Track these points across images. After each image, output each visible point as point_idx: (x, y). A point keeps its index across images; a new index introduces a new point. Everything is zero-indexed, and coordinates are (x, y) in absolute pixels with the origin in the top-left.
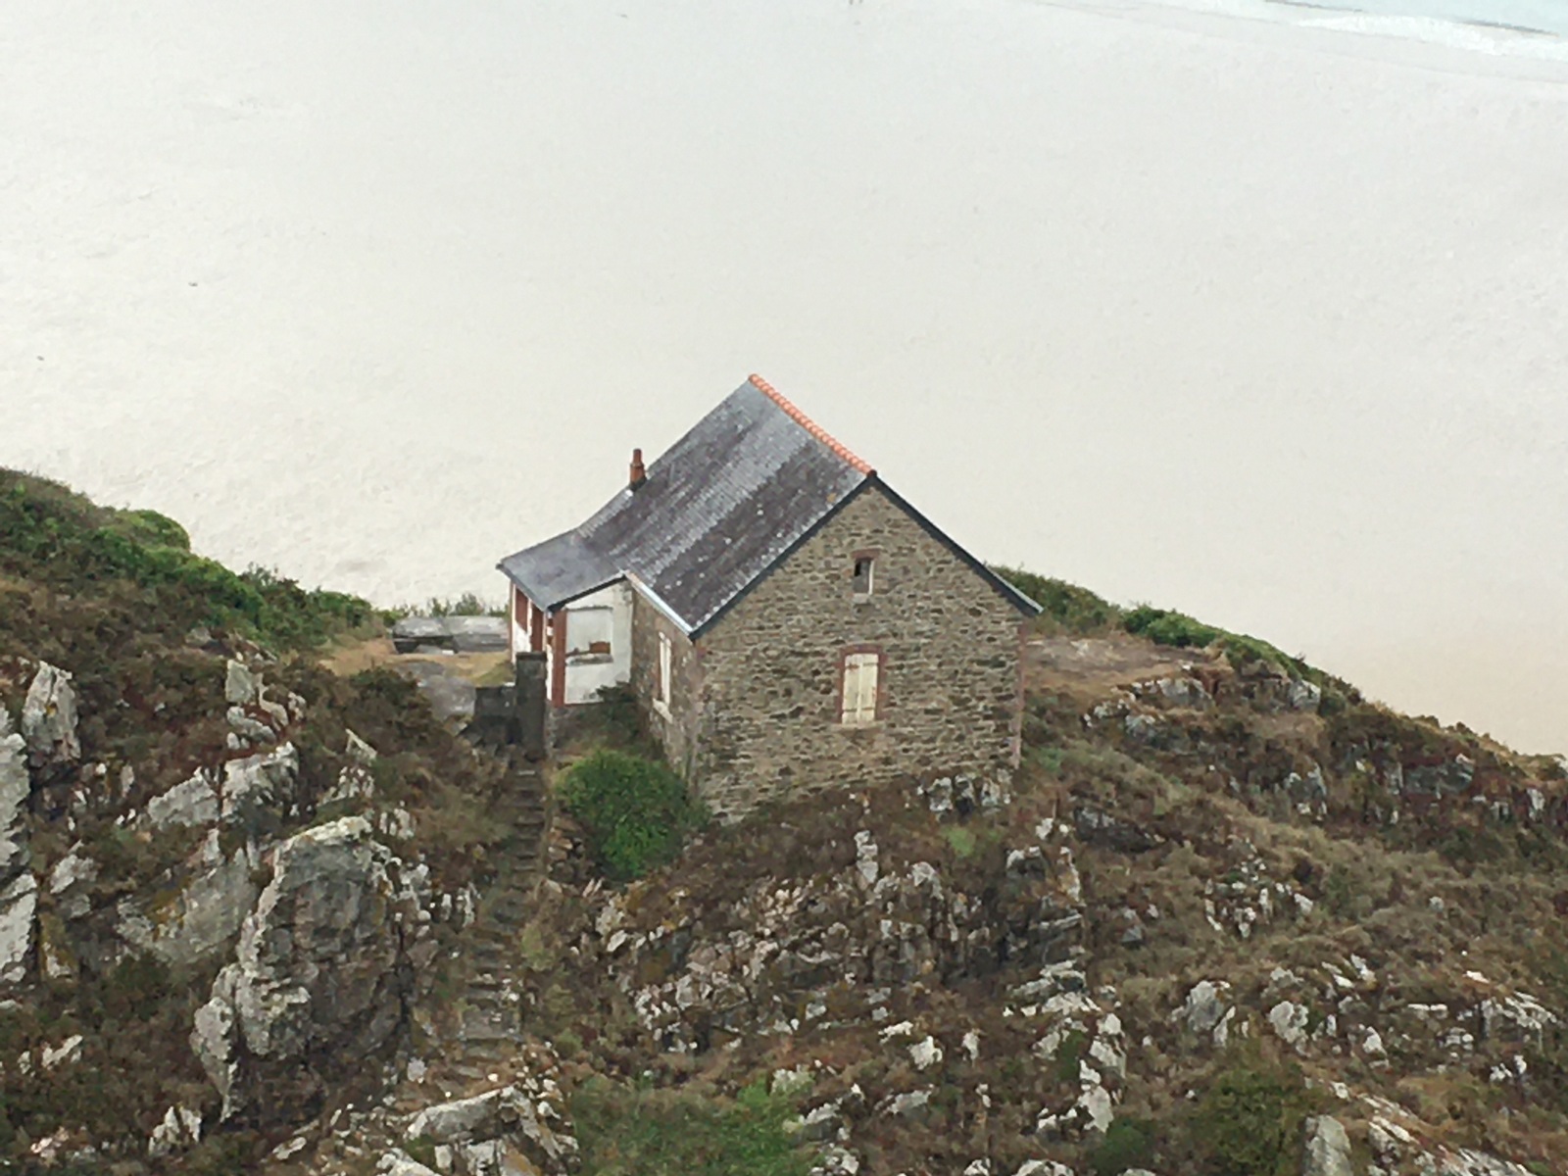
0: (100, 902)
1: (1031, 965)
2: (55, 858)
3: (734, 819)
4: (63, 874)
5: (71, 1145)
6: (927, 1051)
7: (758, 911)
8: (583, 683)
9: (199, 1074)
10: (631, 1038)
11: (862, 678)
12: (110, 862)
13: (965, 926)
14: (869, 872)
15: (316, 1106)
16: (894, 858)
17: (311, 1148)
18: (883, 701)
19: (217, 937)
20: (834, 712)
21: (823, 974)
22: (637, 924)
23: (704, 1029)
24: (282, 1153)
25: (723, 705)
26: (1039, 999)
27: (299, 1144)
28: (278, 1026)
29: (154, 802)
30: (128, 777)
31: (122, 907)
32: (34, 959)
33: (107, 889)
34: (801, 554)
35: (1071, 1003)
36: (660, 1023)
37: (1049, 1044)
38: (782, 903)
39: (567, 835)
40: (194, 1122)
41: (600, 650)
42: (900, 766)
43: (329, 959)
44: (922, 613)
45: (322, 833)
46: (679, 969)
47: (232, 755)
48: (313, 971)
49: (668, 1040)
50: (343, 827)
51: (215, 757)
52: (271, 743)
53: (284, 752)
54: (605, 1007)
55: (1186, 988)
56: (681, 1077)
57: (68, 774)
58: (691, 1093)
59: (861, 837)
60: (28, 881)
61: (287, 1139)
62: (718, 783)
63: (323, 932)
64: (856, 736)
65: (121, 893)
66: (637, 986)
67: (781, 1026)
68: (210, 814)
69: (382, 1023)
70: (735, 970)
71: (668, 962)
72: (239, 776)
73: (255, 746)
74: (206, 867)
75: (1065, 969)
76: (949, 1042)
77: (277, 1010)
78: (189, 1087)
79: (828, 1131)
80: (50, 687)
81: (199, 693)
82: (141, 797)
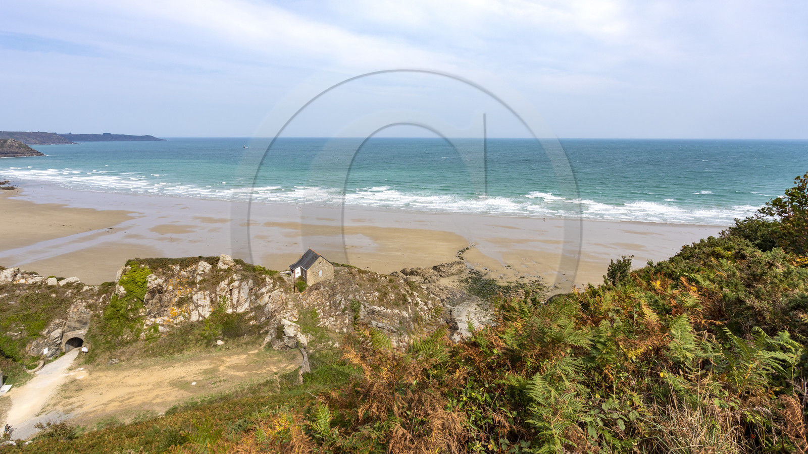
3: (311, 286)
4: (252, 298)
5: (253, 322)
8: (297, 276)
9: (265, 314)
10: (303, 306)
11: (320, 272)
12: (256, 296)
13: (331, 292)
14: (322, 289)
18: (323, 275)
20: (318, 276)
21: (319, 298)
22: (303, 296)
23: (309, 304)
25: (309, 276)
26: (337, 298)
28: (272, 308)
34: (315, 263)
38: (315, 292)
39: (297, 289)
41: (298, 273)
42: (324, 279)
43: (276, 302)
44: (325, 266)
46: (307, 299)
47: (267, 285)
48: (275, 304)
49: (306, 306)
52: (270, 284)
54: (300, 303)
55: (349, 295)
59: (321, 286)
62: (309, 283)
63: (275, 300)
65: (257, 299)
67: (316, 303)
68: (265, 291)
69: (281, 308)
70: (312, 299)
72: (268, 287)
74: (265, 296)
76: (330, 303)
80: (251, 281)
81: (264, 280)
82: (259, 290)
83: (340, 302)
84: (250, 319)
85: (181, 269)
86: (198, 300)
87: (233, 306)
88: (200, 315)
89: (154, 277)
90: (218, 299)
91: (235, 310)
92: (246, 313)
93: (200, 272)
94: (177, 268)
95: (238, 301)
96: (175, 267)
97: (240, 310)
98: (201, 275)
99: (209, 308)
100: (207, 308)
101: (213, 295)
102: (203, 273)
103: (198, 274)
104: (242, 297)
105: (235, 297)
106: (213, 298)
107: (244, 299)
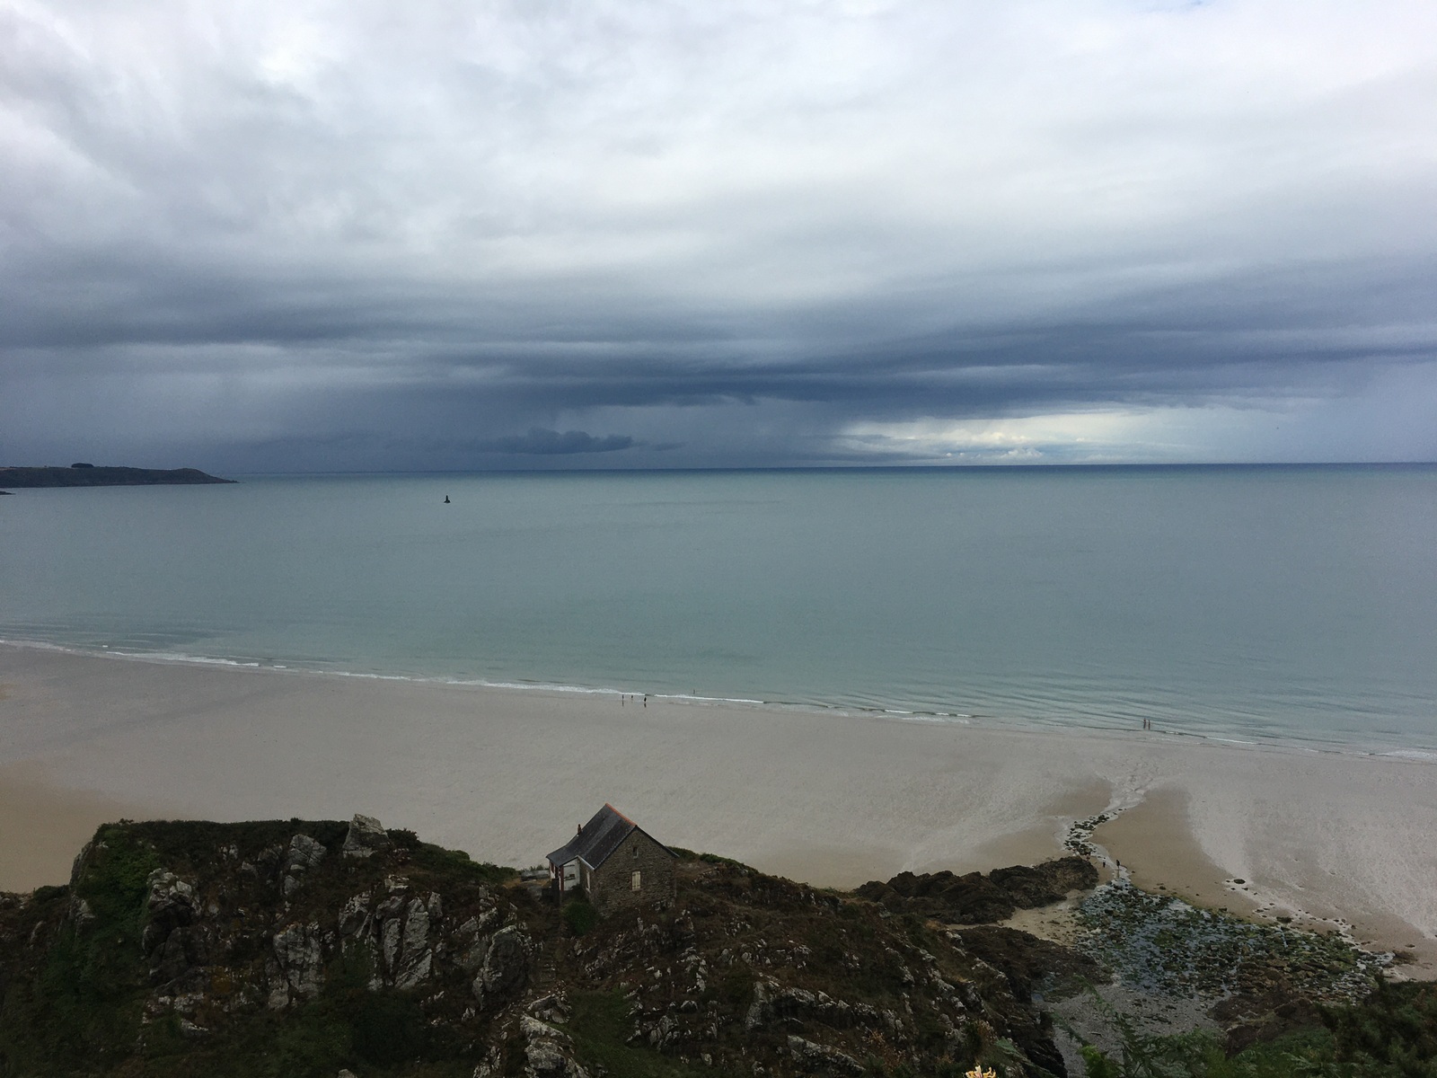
0: (449, 954)
1: (683, 949)
2: (436, 944)
3: (607, 917)
4: (439, 948)
5: (442, 1021)
6: (658, 974)
7: (614, 941)
8: (568, 885)
9: (474, 998)
10: (584, 977)
11: (637, 877)
12: (451, 943)
13: (666, 940)
14: (641, 928)
15: (505, 1004)
16: (647, 924)
17: (503, 1016)
18: (642, 883)
19: (479, 960)
20: (630, 887)
21: (632, 956)
22: (584, 947)
23: (602, 973)
24: (496, 1018)
25: (603, 887)
27: (500, 1015)
28: (495, 982)
29: (462, 926)
30: (455, 920)
31: (454, 955)
32: (431, 971)
33: (450, 951)
34: (620, 847)
35: (693, 958)
36: (591, 973)
37: (688, 969)
38: (620, 937)
39: (566, 926)
40: (473, 1012)
41: (572, 876)
42: (648, 899)
43: (507, 964)
44: (650, 860)
45: (504, 931)
46: (595, 958)
47: (481, 912)
48: (503, 967)
49: (593, 977)
50: (509, 928)
51: (477, 913)
52: (491, 908)
53: (494, 910)
54: (577, 970)
55: (721, 951)
56: (597, 987)
57: (440, 921)
58: (599, 991)
59: (639, 919)
60: (430, 950)
61: (497, 1014)
62: (603, 908)
63: (505, 957)
64: (637, 893)
65: (453, 952)
66: (585, 964)
67: (621, 971)
68: (476, 928)
69: (520, 980)
70: (609, 957)
71: (592, 956)
72: (483, 917)
73: (487, 909)
74: (475, 942)
75: (691, 949)
76: (663, 971)
77: (494, 979)
78: (472, 1002)
79: (634, 998)
80: (434, 899)
81: (473, 897)
82: (458, 925)
83: (695, 970)
84: (431, 1012)
85: (244, 855)
86: (286, 948)
87: (385, 972)
88: (292, 993)
89: (168, 876)
90: (344, 947)
91: (391, 984)
92: (420, 993)
93: (295, 867)
94: (232, 851)
95: (397, 956)
96: (225, 850)
97: (407, 982)
98: (296, 874)
99: (319, 972)
100: (311, 974)
101: (329, 936)
102: (302, 868)
103: (289, 872)
104: (409, 944)
105: (390, 943)
106: (329, 944)
107: (418, 950)
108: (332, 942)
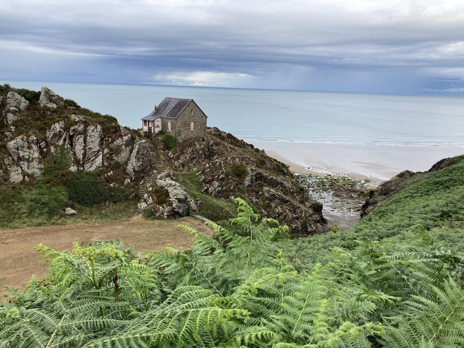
0: (111, 155)
1: (213, 156)
2: (104, 149)
3: (181, 142)
4: (106, 151)
5: (115, 184)
6: (207, 165)
7: (187, 151)
8: (157, 130)
10: (176, 167)
11: (192, 125)
12: (111, 150)
13: (207, 152)
14: (197, 146)
15: (143, 177)
16: (199, 145)
18: (194, 128)
19: (126, 158)
20: (190, 129)
21: (195, 158)
22: (174, 154)
23: (183, 165)
24: (141, 183)
25: (179, 128)
26: (215, 160)
27: (143, 182)
28: (139, 167)
29: (115, 142)
30: (110, 140)
31: (113, 155)
32: (103, 163)
33: (111, 153)
34: (186, 109)
35: (218, 160)
36: (178, 165)
37: (218, 164)
38: (190, 150)
39: (163, 145)
40: (129, 180)
41: (158, 126)
42: (196, 135)
43: (143, 158)
44: (197, 117)
46: (179, 159)
47: (123, 136)
48: (141, 160)
49: (180, 167)
51: (121, 136)
52: (127, 134)
53: (129, 135)
54: (172, 164)
55: (227, 158)
56: (182, 171)
59: (196, 142)
60: (101, 152)
62: (179, 138)
63: (142, 155)
64: (192, 132)
65: (113, 153)
66: (175, 161)
67: (191, 164)
68: (122, 143)
69: (149, 167)
70: (185, 158)
71: (178, 158)
72: (125, 138)
74: (123, 149)
75: (216, 156)
76: (209, 164)
77: (139, 165)
78: (128, 176)
79: (200, 174)
81: (117, 129)
82: (112, 142)
83: (220, 164)
86: (18, 149)
87: (77, 162)
88: (24, 174)
90: (53, 150)
91: (82, 169)
93: (12, 109)
95: (84, 155)
97: (91, 168)
98: (14, 112)
99: (40, 163)
100: (35, 164)
101: (43, 144)
102: (17, 110)
103: (9, 111)
104: (90, 148)
105: (79, 148)
106: (43, 148)
107: (95, 152)
108: (45, 147)
